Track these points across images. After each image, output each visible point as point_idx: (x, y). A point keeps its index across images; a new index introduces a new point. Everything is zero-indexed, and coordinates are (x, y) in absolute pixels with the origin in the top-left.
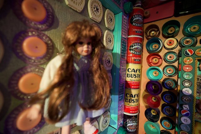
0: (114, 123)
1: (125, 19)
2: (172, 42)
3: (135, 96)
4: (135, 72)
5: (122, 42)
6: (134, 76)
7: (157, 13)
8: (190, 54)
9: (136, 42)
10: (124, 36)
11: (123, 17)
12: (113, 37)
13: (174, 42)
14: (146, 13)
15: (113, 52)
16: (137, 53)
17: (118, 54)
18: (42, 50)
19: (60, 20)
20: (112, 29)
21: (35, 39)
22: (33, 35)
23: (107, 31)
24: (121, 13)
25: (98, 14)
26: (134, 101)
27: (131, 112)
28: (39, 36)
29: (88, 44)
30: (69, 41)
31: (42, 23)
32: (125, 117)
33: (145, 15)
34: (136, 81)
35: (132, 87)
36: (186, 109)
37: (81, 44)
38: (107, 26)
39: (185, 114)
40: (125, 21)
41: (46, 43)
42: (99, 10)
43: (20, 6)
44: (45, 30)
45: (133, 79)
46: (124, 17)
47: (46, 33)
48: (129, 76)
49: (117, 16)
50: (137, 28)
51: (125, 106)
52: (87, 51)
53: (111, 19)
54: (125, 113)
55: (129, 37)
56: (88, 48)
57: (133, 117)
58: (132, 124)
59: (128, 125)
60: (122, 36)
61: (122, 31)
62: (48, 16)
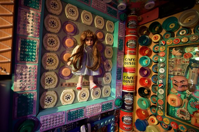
0: (114, 95)
1: (121, 25)
2: (157, 37)
3: (130, 78)
4: (130, 60)
5: (119, 40)
6: (129, 63)
7: (148, 17)
8: (163, 44)
9: (131, 39)
10: (120, 36)
11: (119, 23)
12: (113, 37)
13: (158, 37)
14: (139, 18)
15: (113, 47)
16: (132, 47)
17: (116, 48)
18: (72, 44)
19: (80, 31)
20: (112, 32)
21: (70, 39)
22: (69, 38)
23: (107, 34)
24: (118, 22)
25: (101, 24)
26: (130, 82)
27: (127, 89)
28: (71, 38)
29: (91, 40)
30: (82, 39)
31: (72, 33)
32: (124, 93)
33: (139, 20)
34: (131, 67)
35: (128, 71)
36: (161, 83)
37: (88, 40)
38: (108, 31)
39: (161, 86)
40: (121, 26)
41: (74, 41)
42: (102, 23)
43: (65, 27)
44: (74, 35)
45: (129, 65)
46: (121, 23)
47: (74, 37)
48: (126, 63)
49: (115, 23)
50: (132, 29)
51: (123, 85)
52: (90, 43)
53: (111, 26)
54: (123, 91)
55: (126, 36)
56: (91, 42)
57: (129, 94)
58: (128, 99)
59: (125, 99)
60: (119, 36)
61: (119, 33)
62: (75, 30)
